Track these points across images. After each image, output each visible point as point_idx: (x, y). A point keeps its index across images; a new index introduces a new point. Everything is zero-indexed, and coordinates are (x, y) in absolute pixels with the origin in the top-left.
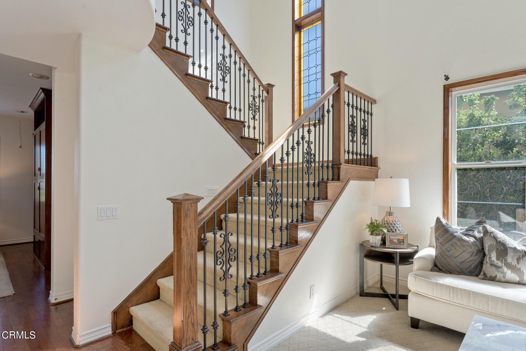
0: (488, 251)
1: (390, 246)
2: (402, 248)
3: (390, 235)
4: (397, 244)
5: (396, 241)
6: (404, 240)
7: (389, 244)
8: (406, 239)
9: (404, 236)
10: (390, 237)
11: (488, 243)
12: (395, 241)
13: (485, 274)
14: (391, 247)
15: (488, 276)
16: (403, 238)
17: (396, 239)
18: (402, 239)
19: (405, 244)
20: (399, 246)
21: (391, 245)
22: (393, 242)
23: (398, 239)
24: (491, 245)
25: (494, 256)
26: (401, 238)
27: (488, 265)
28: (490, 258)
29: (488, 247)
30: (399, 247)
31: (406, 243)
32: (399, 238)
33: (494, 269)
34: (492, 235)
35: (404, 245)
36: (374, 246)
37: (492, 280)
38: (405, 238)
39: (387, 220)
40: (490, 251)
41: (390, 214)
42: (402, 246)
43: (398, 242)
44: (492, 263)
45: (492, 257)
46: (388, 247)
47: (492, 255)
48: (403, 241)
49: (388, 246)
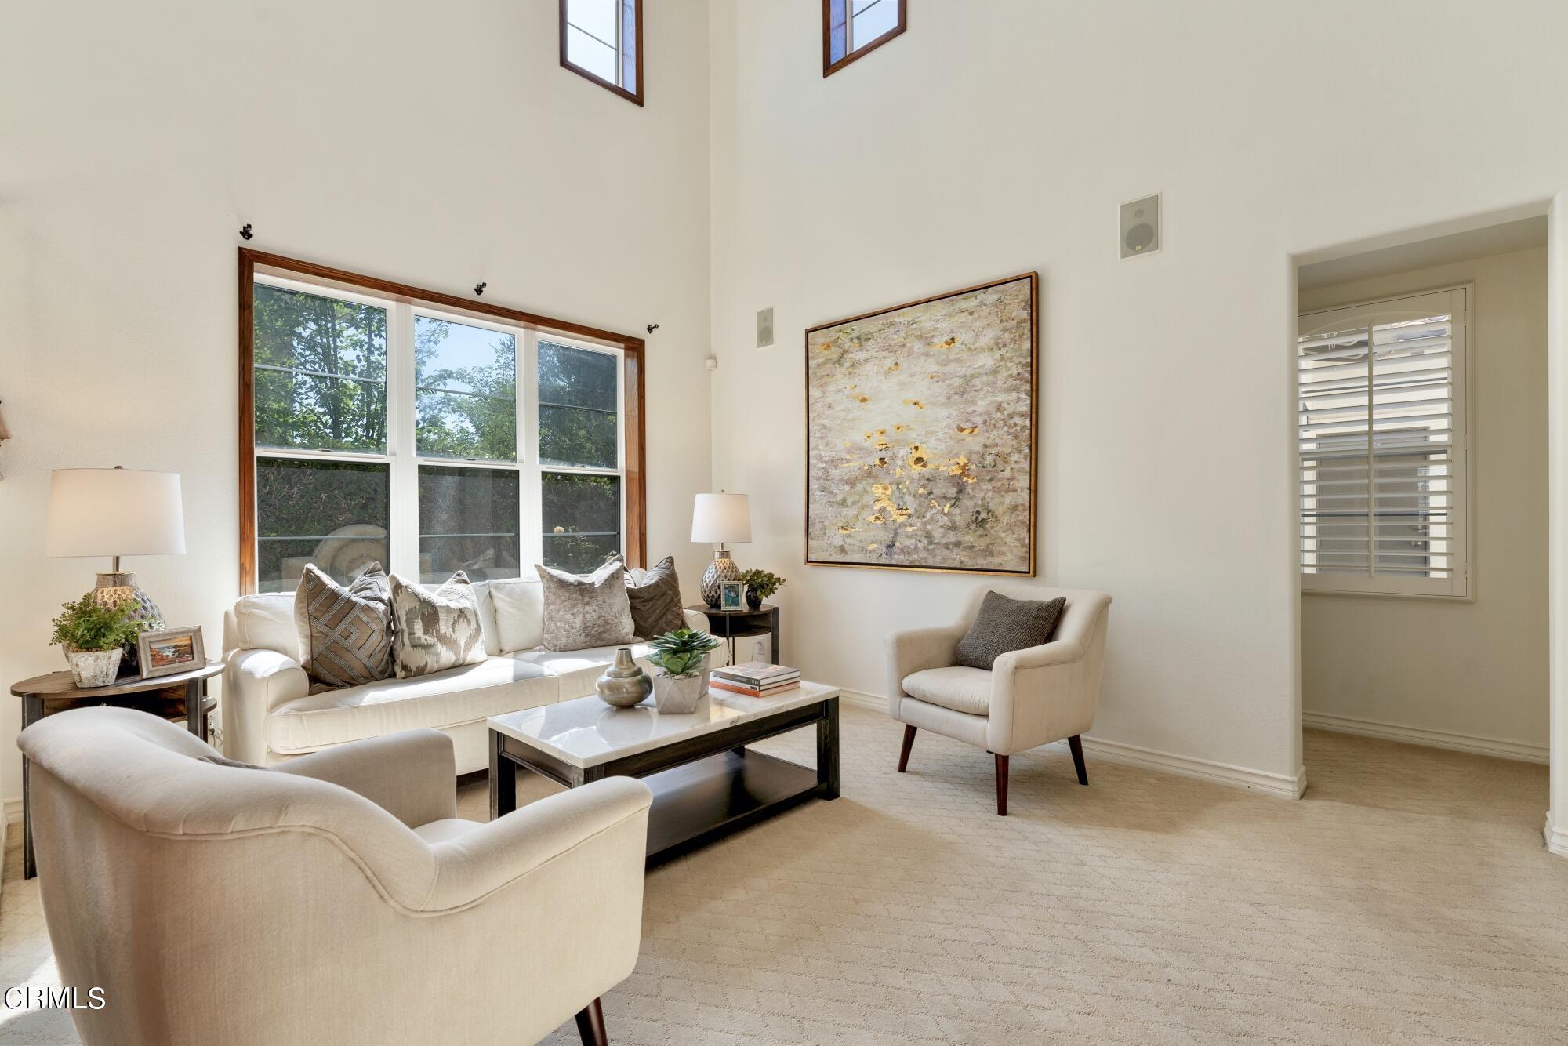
0: (407, 621)
1: (156, 671)
2: (189, 669)
3: (152, 640)
4: (173, 662)
5: (171, 654)
6: (191, 645)
7: (150, 666)
8: (197, 643)
9: (190, 634)
10: (152, 647)
11: (405, 607)
12: (168, 654)
13: (405, 668)
14: (156, 674)
15: (414, 669)
16: (188, 642)
17: (168, 648)
18: (185, 646)
19: (195, 655)
20: (183, 667)
21: (158, 668)
22: (162, 659)
23: (176, 647)
24: (411, 610)
25: (418, 628)
26: (183, 641)
27: (408, 648)
28: (411, 634)
29: (406, 614)
30: (182, 670)
31: (198, 652)
32: (179, 644)
33: (421, 652)
34: (410, 590)
35: (193, 659)
36: (102, 684)
37: (420, 674)
38: (193, 639)
39: (115, 601)
40: (410, 622)
41: (118, 579)
42: (188, 664)
43: (176, 654)
44: (417, 642)
45: (416, 631)
46: (150, 676)
47: (416, 627)
48: (189, 650)
49: (150, 672)
